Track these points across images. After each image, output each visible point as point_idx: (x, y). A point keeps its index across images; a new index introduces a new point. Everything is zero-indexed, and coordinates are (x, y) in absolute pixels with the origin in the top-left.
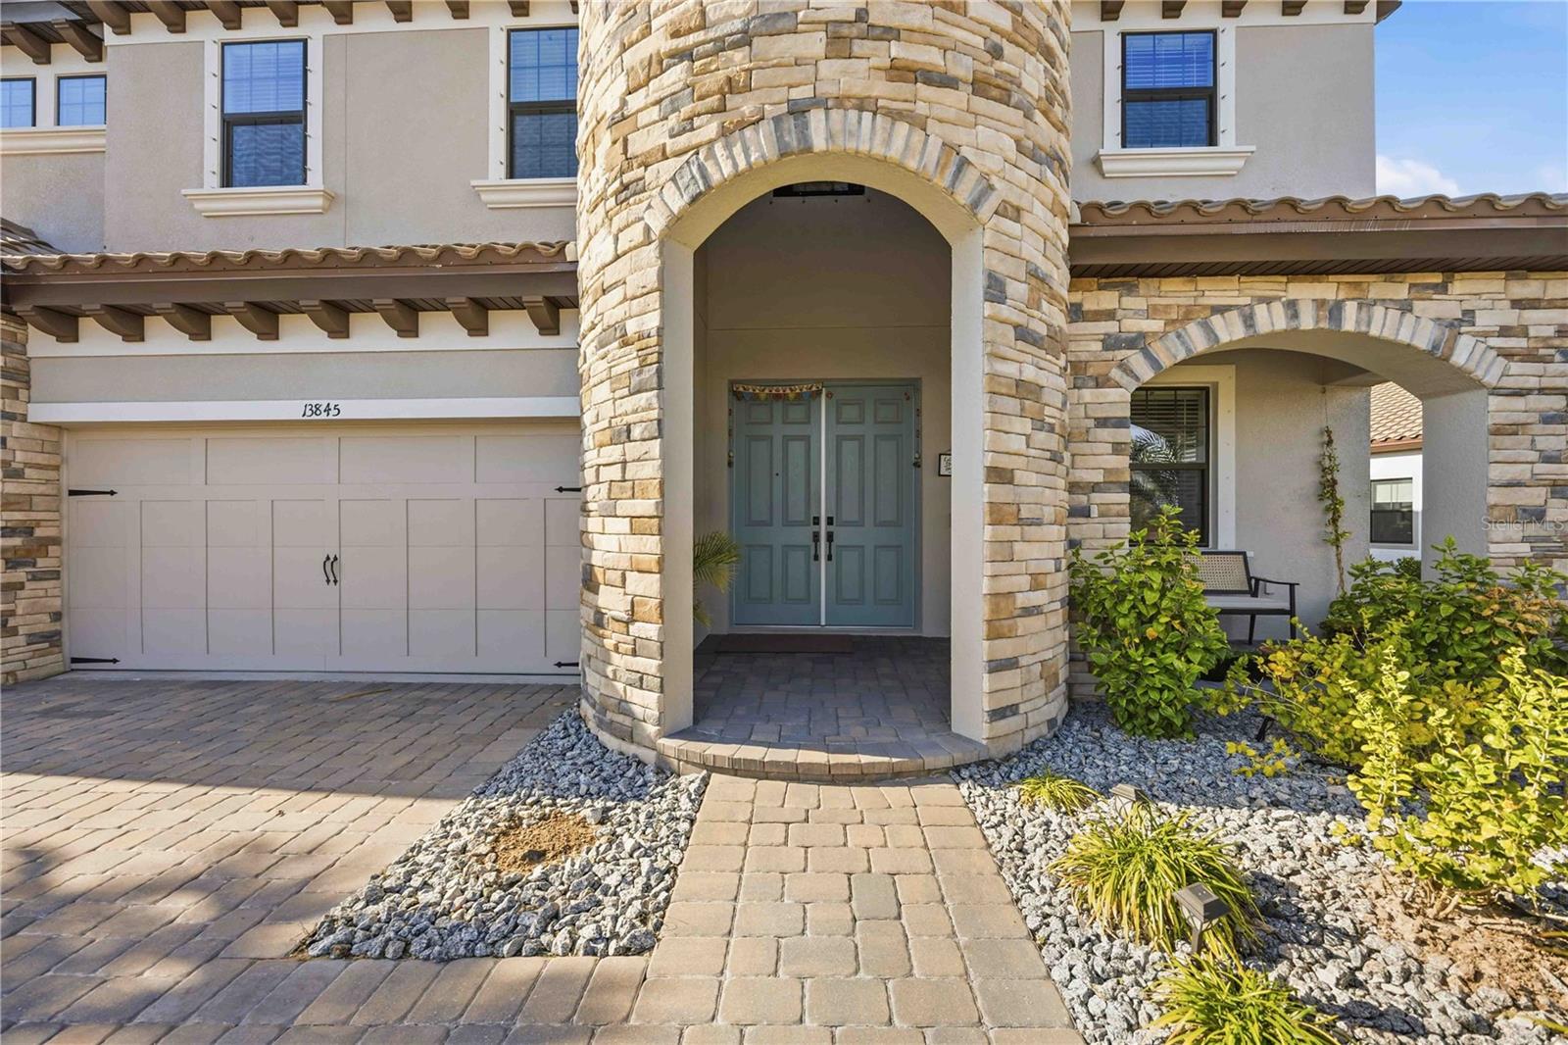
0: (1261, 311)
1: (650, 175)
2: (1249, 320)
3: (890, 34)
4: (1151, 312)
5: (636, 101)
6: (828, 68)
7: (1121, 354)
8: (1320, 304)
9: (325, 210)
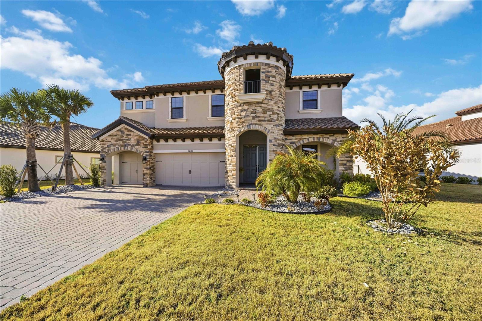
0: (310, 139)
1: (235, 129)
2: (308, 140)
3: (259, 117)
4: (296, 139)
5: (233, 121)
6: (253, 121)
7: (292, 144)
8: (317, 138)
9: (186, 121)
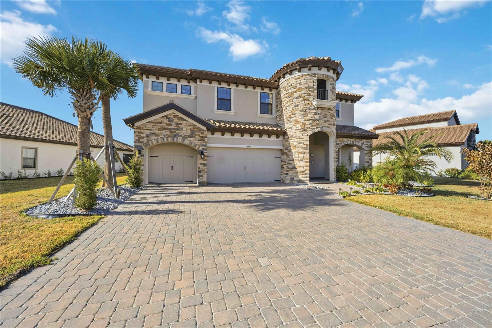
0: (348, 141)
1: (308, 129)
2: (347, 142)
3: (329, 121)
4: (339, 141)
5: (306, 122)
6: (325, 123)
7: (337, 145)
8: (352, 141)
9: (234, 115)
